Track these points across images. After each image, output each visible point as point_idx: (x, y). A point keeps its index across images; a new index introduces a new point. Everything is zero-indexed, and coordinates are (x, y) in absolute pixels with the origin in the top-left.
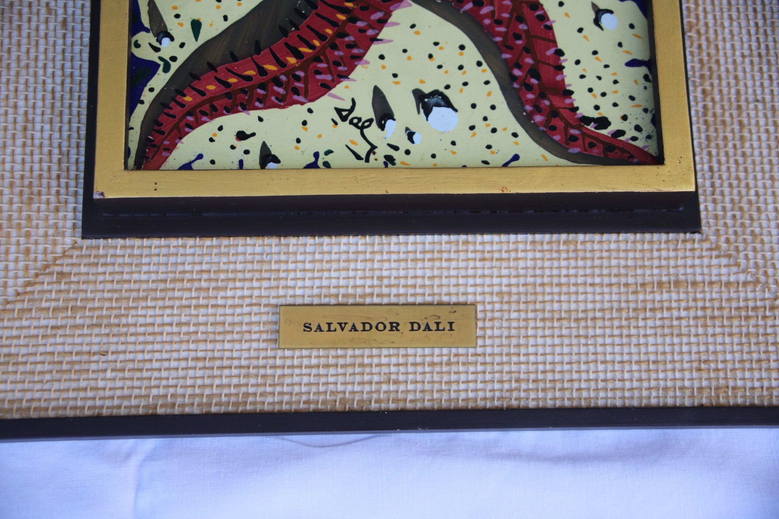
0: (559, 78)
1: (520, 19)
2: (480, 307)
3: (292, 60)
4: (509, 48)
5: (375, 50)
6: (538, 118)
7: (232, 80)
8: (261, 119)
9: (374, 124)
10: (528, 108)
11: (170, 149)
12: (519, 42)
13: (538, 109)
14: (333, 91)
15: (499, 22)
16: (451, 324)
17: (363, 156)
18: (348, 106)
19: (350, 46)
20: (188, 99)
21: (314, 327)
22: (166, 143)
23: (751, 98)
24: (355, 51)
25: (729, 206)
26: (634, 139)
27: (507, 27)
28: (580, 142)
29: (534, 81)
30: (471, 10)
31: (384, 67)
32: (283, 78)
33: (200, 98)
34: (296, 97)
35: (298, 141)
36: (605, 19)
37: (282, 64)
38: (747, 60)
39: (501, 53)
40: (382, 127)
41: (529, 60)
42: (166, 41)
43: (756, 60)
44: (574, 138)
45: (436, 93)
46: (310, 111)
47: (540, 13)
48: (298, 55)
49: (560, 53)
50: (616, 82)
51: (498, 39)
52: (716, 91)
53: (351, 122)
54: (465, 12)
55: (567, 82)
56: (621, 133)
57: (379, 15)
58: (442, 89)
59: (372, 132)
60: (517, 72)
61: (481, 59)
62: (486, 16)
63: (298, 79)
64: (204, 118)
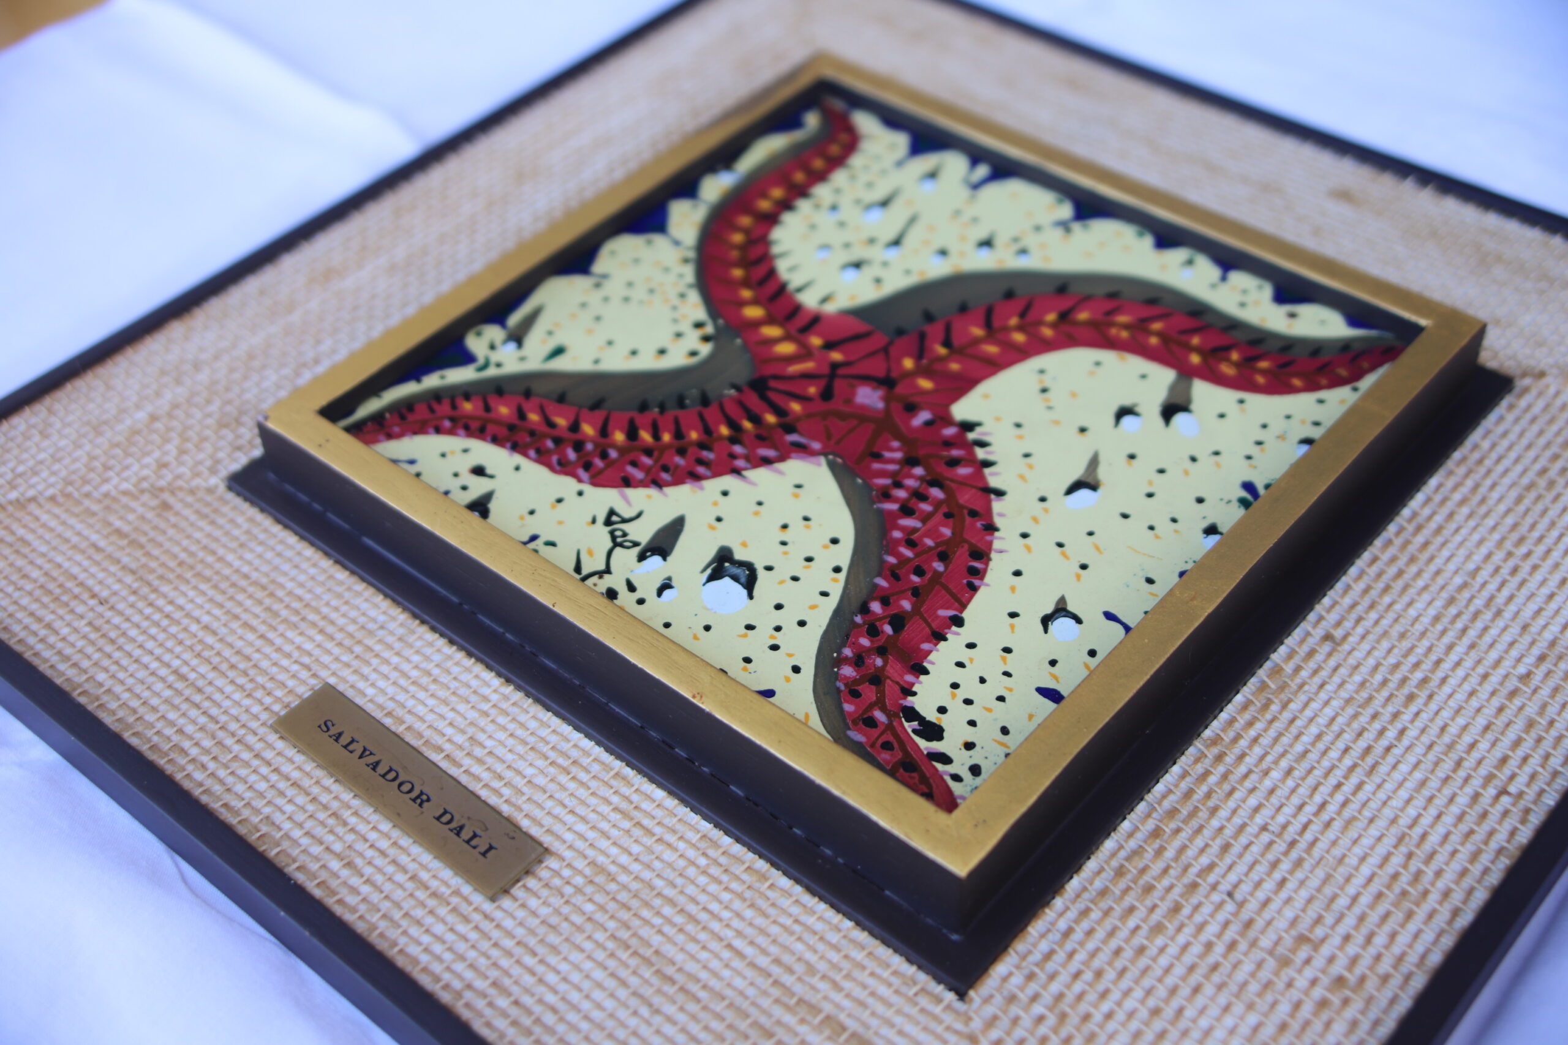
0: (925, 646)
1: (943, 557)
4: (894, 574)
5: (728, 481)
6: (848, 671)
8: (517, 468)
10: (848, 652)
12: (915, 579)
13: (858, 661)
14: (629, 492)
15: (911, 544)
16: (491, 848)
18: (629, 515)
19: (701, 462)
20: (468, 406)
21: (334, 731)
24: (701, 470)
26: (957, 778)
27: (917, 555)
28: (875, 733)
29: (888, 629)
31: (715, 504)
32: (589, 446)
33: (480, 413)
34: (581, 471)
35: (532, 512)
36: (1062, 625)
37: (604, 432)
39: (879, 575)
41: (906, 605)
42: (511, 346)
43: (1280, 846)
44: (871, 723)
46: (580, 493)
47: (977, 565)
49: (959, 622)
50: (1001, 699)
51: (892, 560)
53: (612, 533)
54: (881, 512)
55: (932, 657)
56: (946, 759)
57: (770, 453)
58: (759, 566)
59: (626, 556)
60: (876, 607)
61: (845, 565)
62: (903, 529)
63: (604, 456)
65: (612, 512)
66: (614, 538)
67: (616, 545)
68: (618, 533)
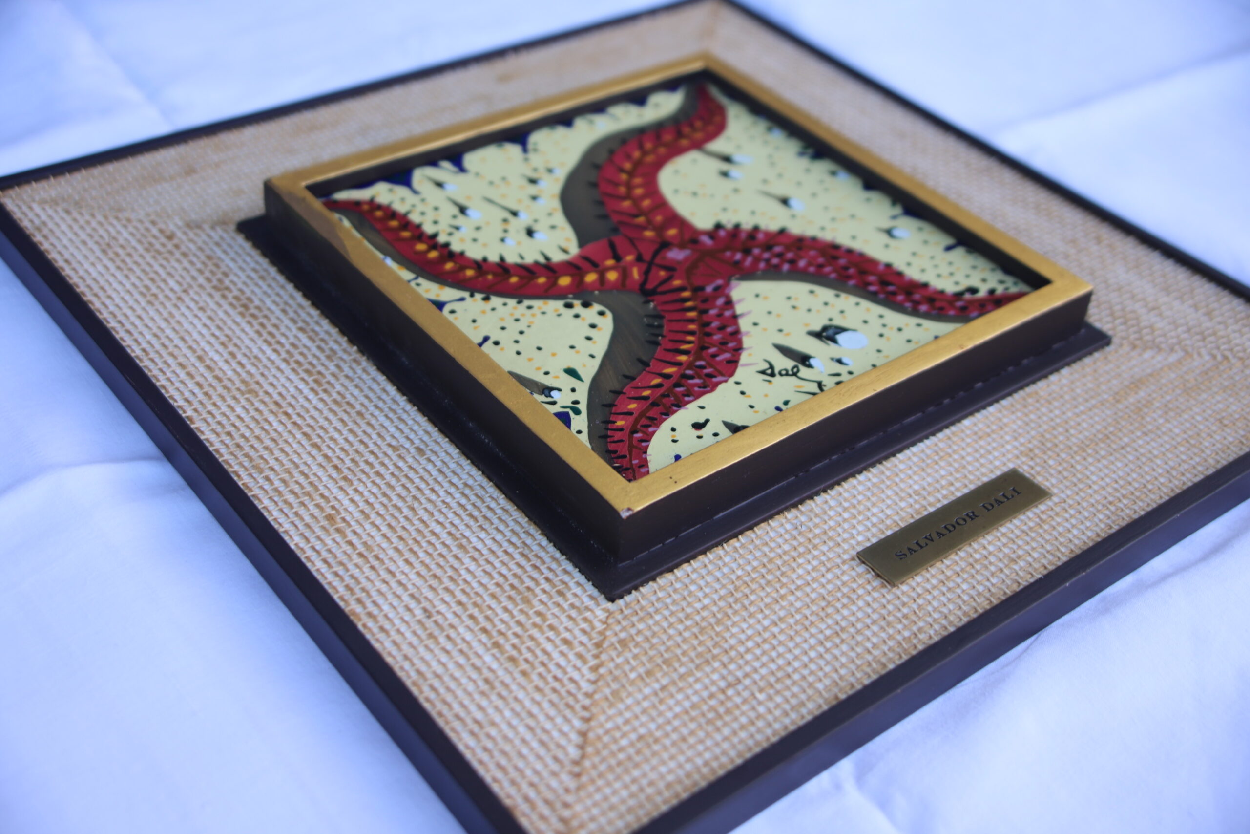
1: (835, 258)
2: (1020, 470)
4: (848, 277)
5: (744, 322)
6: (923, 308)
8: (702, 408)
9: (801, 367)
10: (908, 305)
12: (851, 271)
13: (916, 303)
14: (741, 363)
15: (821, 266)
16: (1015, 490)
17: (817, 391)
18: (766, 366)
19: (721, 328)
20: (620, 423)
21: (907, 551)
22: (635, 462)
24: (730, 329)
26: (1007, 289)
27: (831, 266)
29: (891, 288)
30: (791, 268)
32: (689, 372)
34: (715, 380)
35: (752, 407)
39: (845, 282)
41: (872, 278)
42: (553, 393)
44: (964, 308)
45: (826, 327)
46: (738, 383)
48: (684, 352)
49: (889, 265)
51: (833, 275)
53: (781, 375)
54: (788, 271)
55: (916, 278)
56: (993, 290)
57: (721, 301)
58: (827, 323)
59: (806, 373)
60: (872, 288)
62: (807, 267)
63: (702, 367)
64: (651, 429)
65: (763, 372)
66: (787, 374)
67: (795, 374)
68: (784, 372)
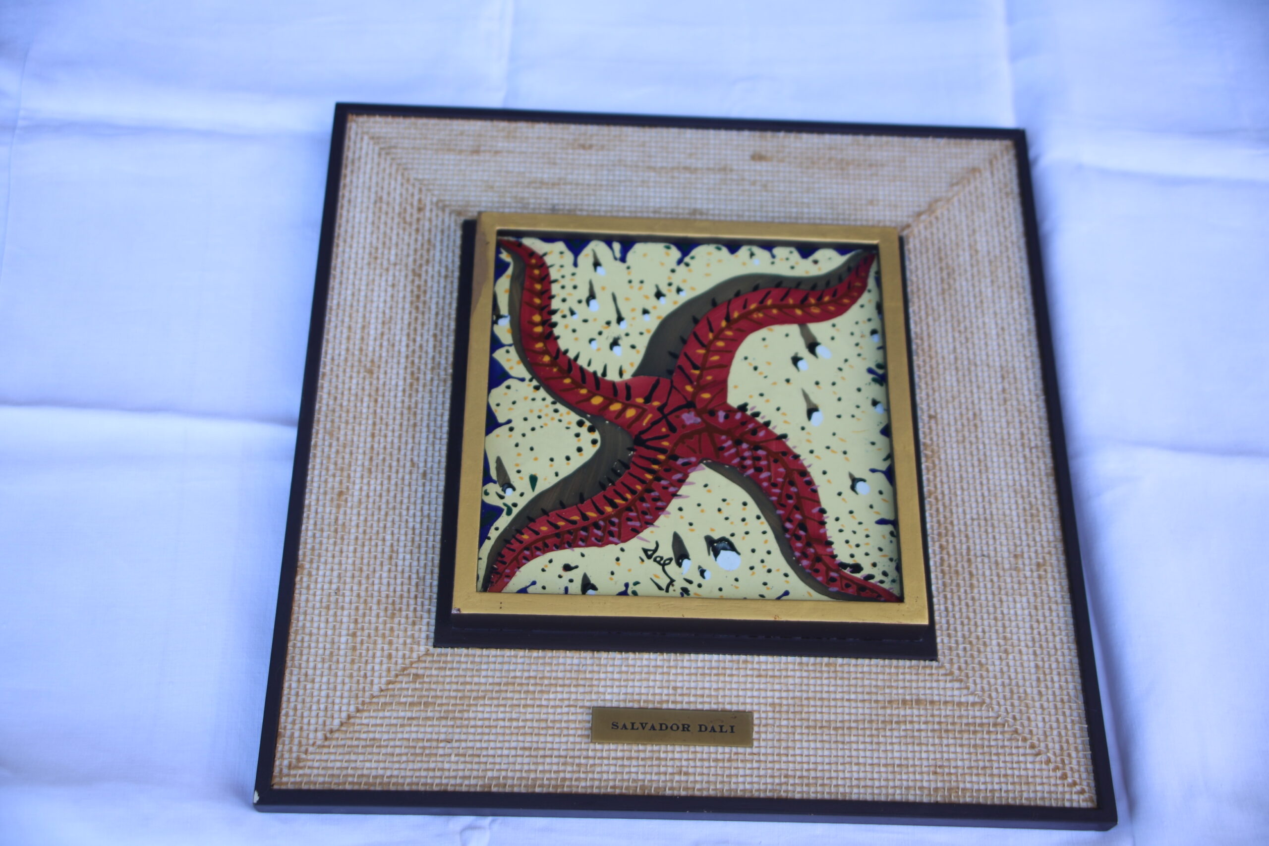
0: (822, 531)
1: (792, 483)
2: (756, 715)
3: (609, 509)
4: (783, 506)
5: (675, 503)
6: (805, 563)
7: (561, 523)
8: (583, 555)
9: (673, 562)
10: (797, 554)
11: (510, 576)
12: (791, 501)
13: (805, 555)
14: (641, 535)
15: (775, 485)
16: (732, 727)
17: (664, 587)
18: (653, 547)
19: (656, 500)
20: (525, 537)
21: (620, 726)
22: (507, 571)
23: (979, 553)
25: (960, 640)
26: (882, 582)
27: (781, 489)
28: (838, 583)
29: (802, 533)
30: (752, 475)
31: (682, 517)
32: (601, 523)
33: (535, 537)
34: (611, 539)
35: (612, 573)
36: (860, 486)
37: (600, 512)
38: (976, 523)
39: (776, 509)
40: (679, 565)
41: (798, 516)
42: (509, 490)
43: (983, 523)
44: (833, 580)
45: (723, 539)
46: (622, 550)
47: (807, 479)
48: (614, 505)
49: (823, 511)
50: (867, 536)
51: (774, 498)
52: (951, 546)
53: (655, 560)
54: (749, 477)
55: (829, 534)
56: (871, 577)
57: (678, 476)
58: (728, 536)
59: (672, 568)
60: (788, 525)
61: (759, 513)
62: (765, 480)
63: (613, 524)
64: (538, 553)
65: (645, 551)
66: (659, 563)
67: (663, 565)
68: (659, 559)
